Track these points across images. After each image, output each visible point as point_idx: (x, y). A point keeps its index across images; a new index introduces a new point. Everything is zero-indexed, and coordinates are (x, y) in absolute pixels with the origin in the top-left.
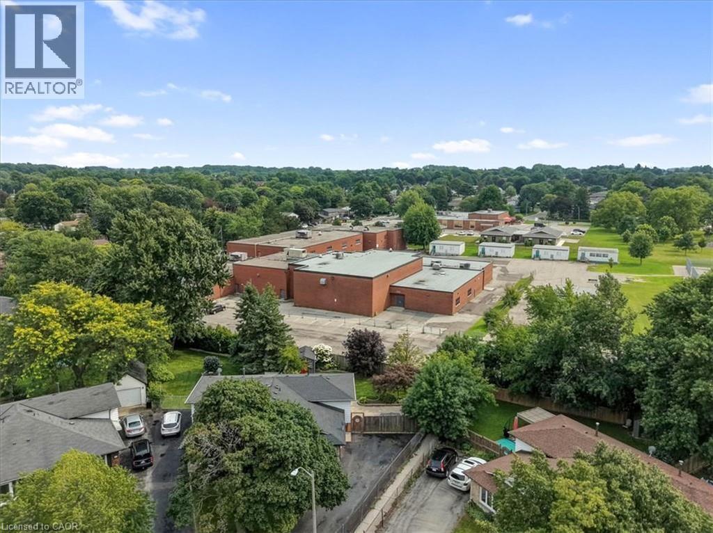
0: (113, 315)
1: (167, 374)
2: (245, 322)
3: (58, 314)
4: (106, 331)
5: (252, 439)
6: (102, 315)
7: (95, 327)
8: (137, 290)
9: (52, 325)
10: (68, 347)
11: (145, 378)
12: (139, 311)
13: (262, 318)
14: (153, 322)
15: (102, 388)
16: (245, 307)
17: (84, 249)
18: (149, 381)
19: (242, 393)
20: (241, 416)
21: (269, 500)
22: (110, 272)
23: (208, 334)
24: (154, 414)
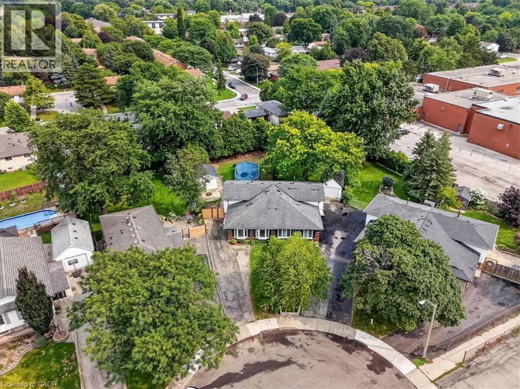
0: (331, 140)
1: (357, 182)
2: (419, 158)
3: (299, 134)
4: (324, 152)
5: (398, 266)
6: (324, 140)
7: (319, 147)
8: (348, 120)
9: (296, 141)
10: (303, 156)
11: (343, 182)
12: (347, 140)
13: (432, 160)
14: (354, 149)
15: (317, 186)
16: (422, 147)
18: (345, 184)
19: (400, 230)
20: (396, 246)
21: (401, 309)
22: (334, 104)
23: (391, 156)
24: (344, 208)
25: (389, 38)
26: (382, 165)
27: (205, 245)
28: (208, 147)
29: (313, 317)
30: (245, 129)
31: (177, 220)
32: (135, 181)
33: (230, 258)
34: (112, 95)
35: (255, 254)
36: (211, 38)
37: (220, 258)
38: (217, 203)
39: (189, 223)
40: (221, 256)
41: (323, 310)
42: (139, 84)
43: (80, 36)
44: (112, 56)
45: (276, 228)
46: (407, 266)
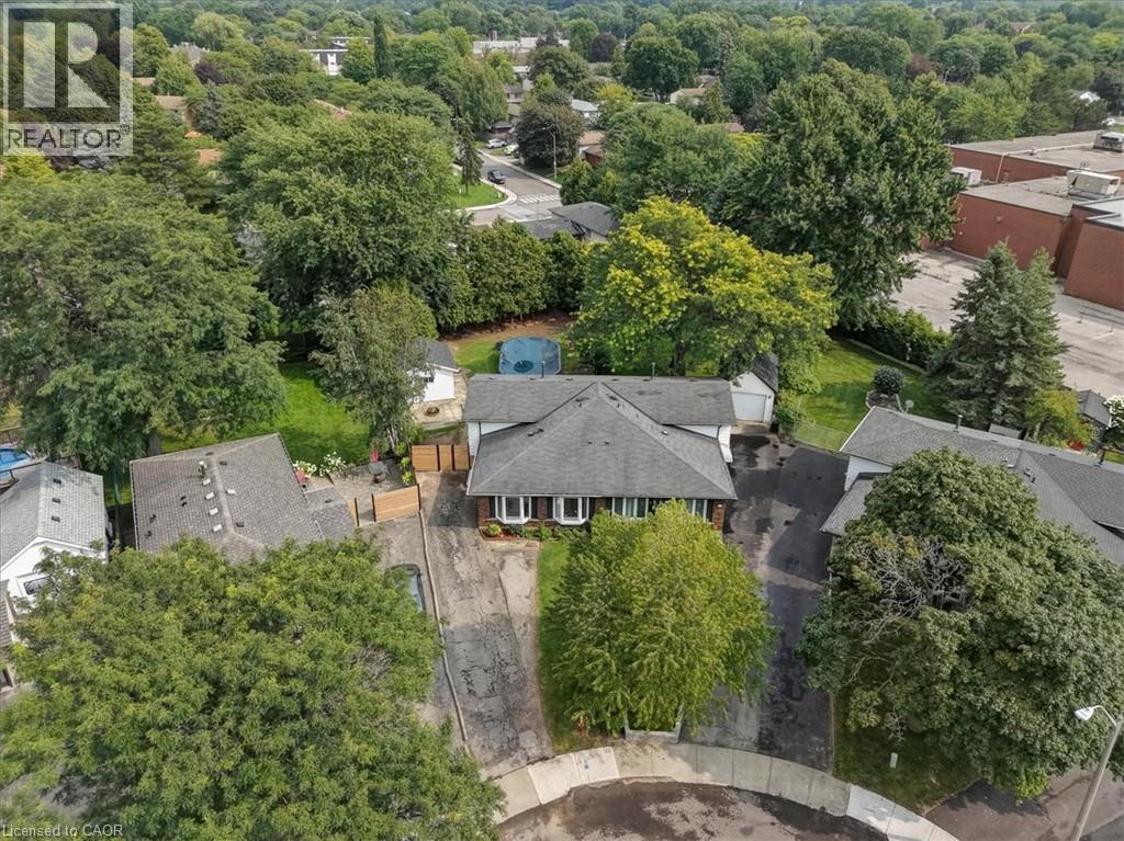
0: (748, 269)
1: (811, 382)
2: (972, 319)
3: (668, 254)
4: (733, 297)
5: (989, 597)
6: (730, 267)
7: (719, 286)
8: (788, 226)
9: (660, 271)
10: (676, 311)
11: (776, 381)
12: (789, 269)
13: (1013, 320)
14: (809, 292)
15: (714, 386)
16: (981, 290)
17: (716, 142)
18: (780, 387)
19: (981, 493)
20: (971, 539)
21: (1005, 730)
22: (750, 189)
23: (888, 321)
24: (781, 446)
25: (857, 72)
26: (865, 346)
27: (416, 540)
28: (433, 298)
29: (718, 745)
30: (526, 258)
31: (345, 476)
32: (232, 369)
33: (483, 573)
34: (211, 190)
35: (551, 564)
36: (450, 77)
37: (457, 576)
38: (453, 432)
39: (376, 481)
40: (458, 568)
41: (749, 725)
42: (260, 134)
43: (153, 73)
44: (218, 107)
45: (608, 494)
46: (1017, 598)
